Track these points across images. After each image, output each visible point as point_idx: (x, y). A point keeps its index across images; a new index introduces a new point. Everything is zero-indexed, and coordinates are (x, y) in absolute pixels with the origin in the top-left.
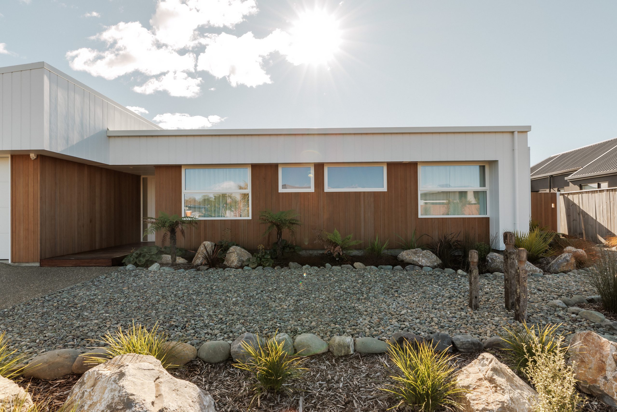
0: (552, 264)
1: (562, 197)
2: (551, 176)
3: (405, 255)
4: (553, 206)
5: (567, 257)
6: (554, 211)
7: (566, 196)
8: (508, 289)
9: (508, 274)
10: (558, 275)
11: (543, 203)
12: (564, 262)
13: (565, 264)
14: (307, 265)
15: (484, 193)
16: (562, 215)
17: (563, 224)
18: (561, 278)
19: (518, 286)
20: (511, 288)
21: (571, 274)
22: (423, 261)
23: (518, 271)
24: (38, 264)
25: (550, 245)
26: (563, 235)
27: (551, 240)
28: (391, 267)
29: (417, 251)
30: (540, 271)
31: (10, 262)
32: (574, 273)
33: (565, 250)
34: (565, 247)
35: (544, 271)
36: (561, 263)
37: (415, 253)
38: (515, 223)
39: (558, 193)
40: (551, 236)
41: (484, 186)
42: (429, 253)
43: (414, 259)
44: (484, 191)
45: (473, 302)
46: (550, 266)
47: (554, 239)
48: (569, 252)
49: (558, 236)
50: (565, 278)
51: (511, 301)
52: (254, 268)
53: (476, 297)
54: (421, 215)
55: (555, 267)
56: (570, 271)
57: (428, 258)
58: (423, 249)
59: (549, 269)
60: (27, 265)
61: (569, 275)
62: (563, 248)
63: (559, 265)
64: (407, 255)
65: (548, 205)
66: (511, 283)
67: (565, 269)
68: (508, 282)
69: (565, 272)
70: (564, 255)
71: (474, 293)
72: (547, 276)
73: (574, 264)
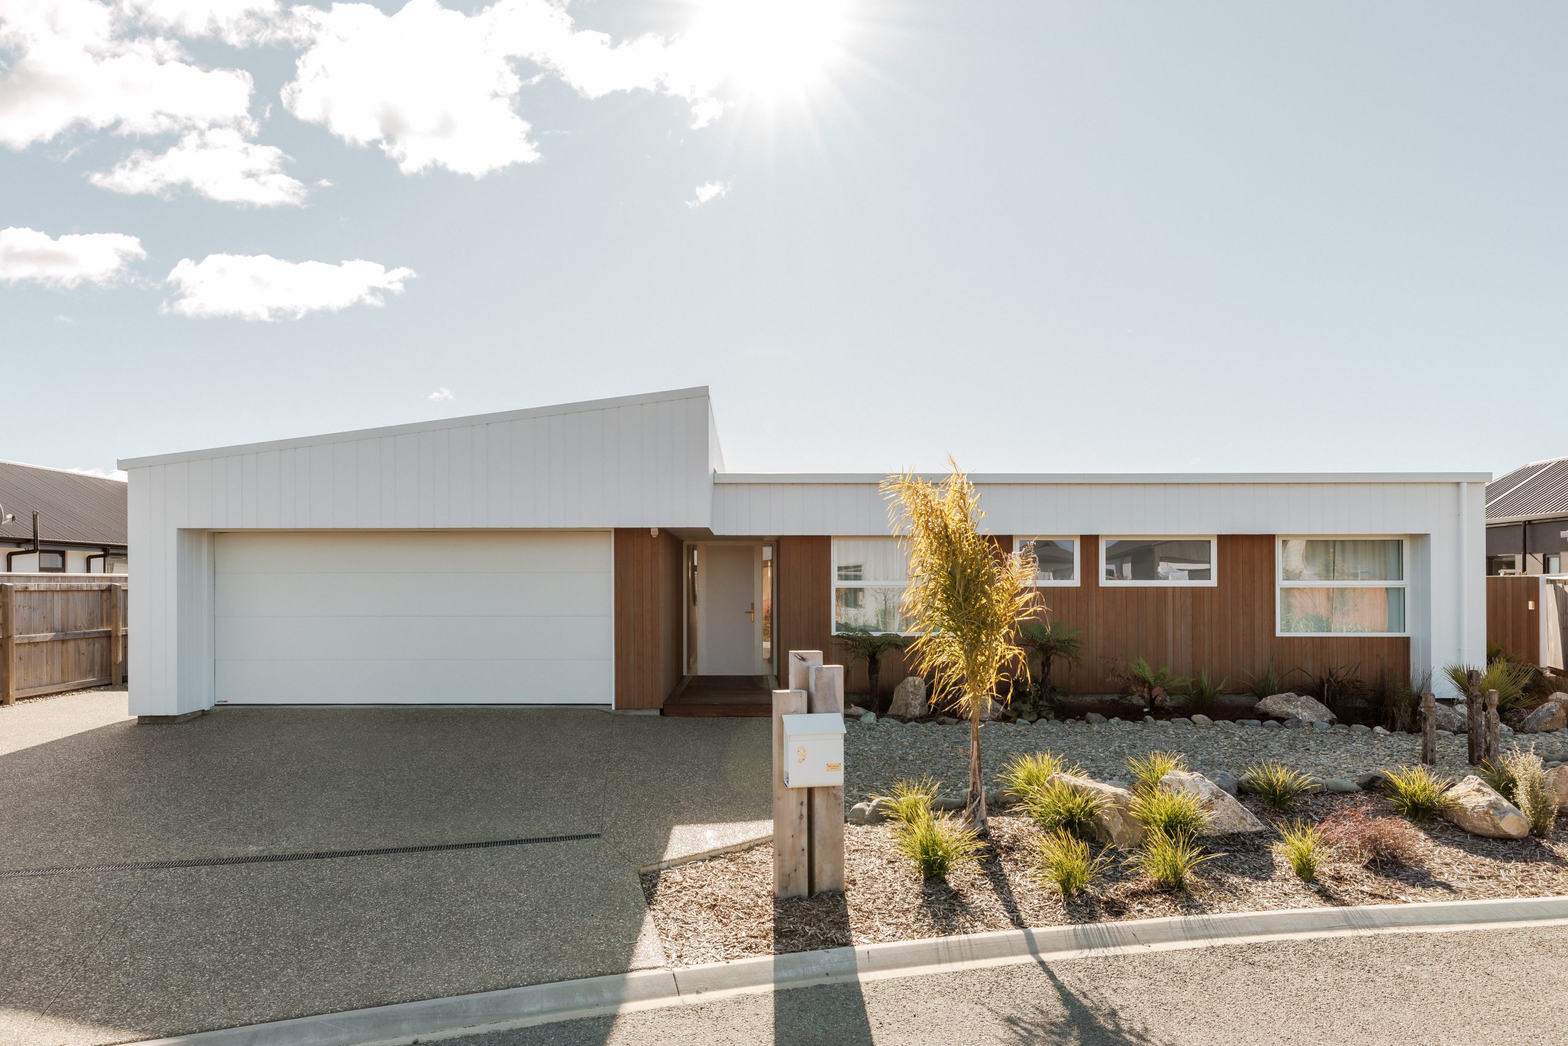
0: (1528, 720)
1: (1550, 587)
2: (1529, 523)
3: (1272, 703)
4: (1531, 605)
5: (1552, 708)
6: (1533, 618)
7: (1560, 585)
8: (1472, 740)
9: (1473, 721)
10: (1537, 735)
11: (1509, 599)
12: (1548, 716)
13: (1550, 719)
14: (1117, 718)
15: (1401, 591)
16: (1551, 626)
17: (1552, 645)
18: (1542, 739)
19: (1488, 733)
20: (1477, 738)
21: (1558, 734)
22: (1305, 715)
23: (1488, 716)
24: (657, 713)
25: (1525, 690)
26: (1554, 671)
27: (1526, 681)
28: (1260, 722)
29: (1289, 696)
30: (1509, 730)
31: (613, 708)
32: (1562, 732)
33: (1550, 697)
34: (1552, 693)
35: (1515, 731)
36: (1543, 718)
37: (1288, 701)
38: (1459, 650)
39: (1543, 577)
40: (1527, 672)
41: (1400, 577)
42: (1312, 701)
43: (1289, 710)
44: (1399, 589)
45: (1429, 756)
46: (1525, 723)
47: (1531, 679)
48: (1558, 700)
49: (1539, 673)
50: (1548, 738)
51: (1476, 754)
52: (1032, 722)
53: (1432, 751)
54: (1281, 631)
55: (1533, 724)
56: (1557, 730)
57: (1311, 708)
58: (1300, 695)
59: (1523, 727)
60: (638, 713)
61: (1555, 735)
62: (1547, 695)
63: (1539, 721)
64: (1275, 704)
65: (1519, 605)
66: (1477, 732)
67: (1548, 727)
68: (1473, 731)
69: (1548, 732)
70: (1547, 705)
71: (1430, 745)
72: (1520, 736)
73: (1563, 720)
